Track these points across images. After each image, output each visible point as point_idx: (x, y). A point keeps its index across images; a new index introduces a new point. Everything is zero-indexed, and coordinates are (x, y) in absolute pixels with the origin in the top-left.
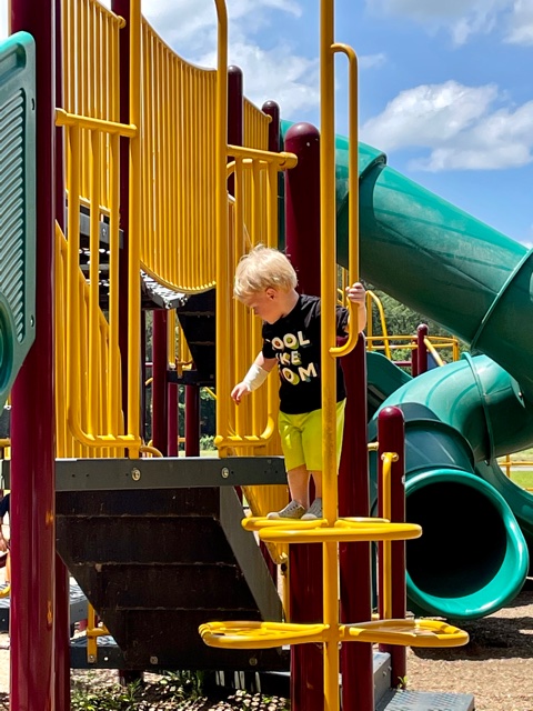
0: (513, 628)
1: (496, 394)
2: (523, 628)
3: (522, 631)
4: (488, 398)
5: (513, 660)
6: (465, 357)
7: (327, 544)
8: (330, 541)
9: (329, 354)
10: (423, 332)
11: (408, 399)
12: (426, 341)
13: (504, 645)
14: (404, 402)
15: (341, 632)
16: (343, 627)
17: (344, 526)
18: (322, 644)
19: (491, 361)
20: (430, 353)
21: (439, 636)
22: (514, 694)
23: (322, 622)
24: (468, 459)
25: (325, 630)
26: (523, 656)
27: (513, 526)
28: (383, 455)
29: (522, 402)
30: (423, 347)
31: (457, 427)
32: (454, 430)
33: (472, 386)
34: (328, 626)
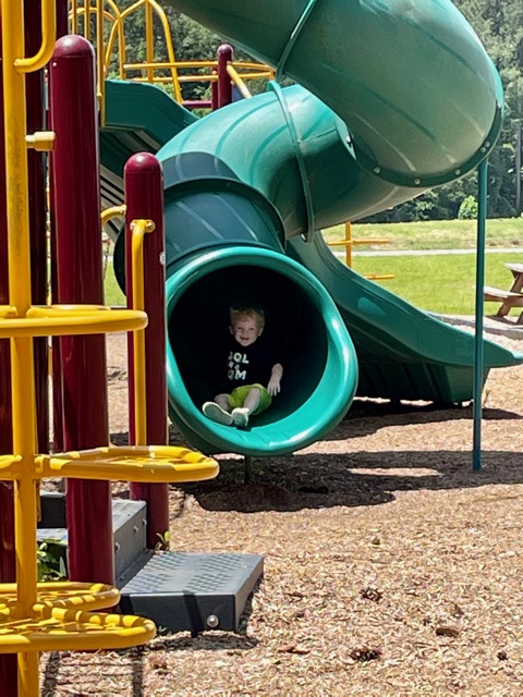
0: (341, 467)
1: (316, 141)
2: (356, 467)
3: (354, 471)
4: (304, 147)
5: (335, 511)
6: (272, 89)
7: (15, 339)
8: (19, 335)
9: (14, 68)
10: (226, 57)
11: (191, 147)
12: (230, 69)
13: (323, 490)
14: (185, 151)
15: (38, 465)
16: (41, 458)
17: (41, 316)
18: (12, 483)
19: (308, 93)
20: (236, 86)
21: (177, 467)
22: (326, 554)
23: (9, 451)
24: (276, 233)
25: (14, 464)
26: (350, 504)
27: (336, 325)
28: (133, 224)
29: (351, 150)
30: (226, 78)
31: (260, 188)
32: (256, 192)
33: (283, 129)
34: (19, 458)
